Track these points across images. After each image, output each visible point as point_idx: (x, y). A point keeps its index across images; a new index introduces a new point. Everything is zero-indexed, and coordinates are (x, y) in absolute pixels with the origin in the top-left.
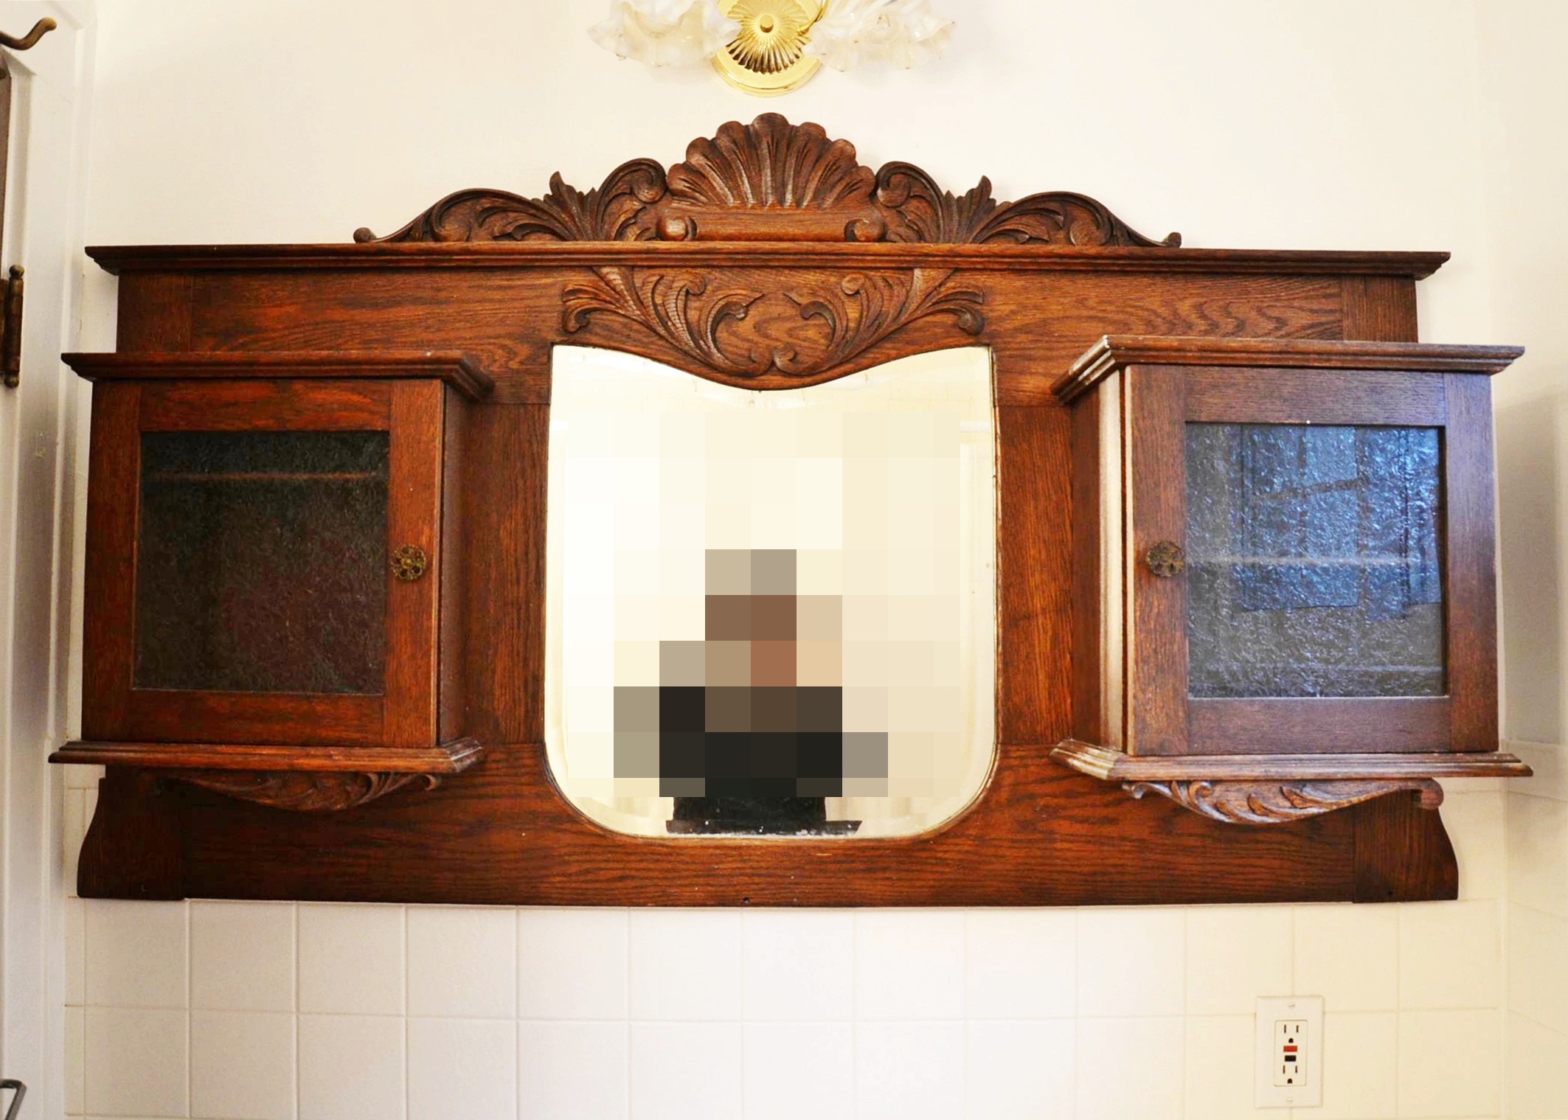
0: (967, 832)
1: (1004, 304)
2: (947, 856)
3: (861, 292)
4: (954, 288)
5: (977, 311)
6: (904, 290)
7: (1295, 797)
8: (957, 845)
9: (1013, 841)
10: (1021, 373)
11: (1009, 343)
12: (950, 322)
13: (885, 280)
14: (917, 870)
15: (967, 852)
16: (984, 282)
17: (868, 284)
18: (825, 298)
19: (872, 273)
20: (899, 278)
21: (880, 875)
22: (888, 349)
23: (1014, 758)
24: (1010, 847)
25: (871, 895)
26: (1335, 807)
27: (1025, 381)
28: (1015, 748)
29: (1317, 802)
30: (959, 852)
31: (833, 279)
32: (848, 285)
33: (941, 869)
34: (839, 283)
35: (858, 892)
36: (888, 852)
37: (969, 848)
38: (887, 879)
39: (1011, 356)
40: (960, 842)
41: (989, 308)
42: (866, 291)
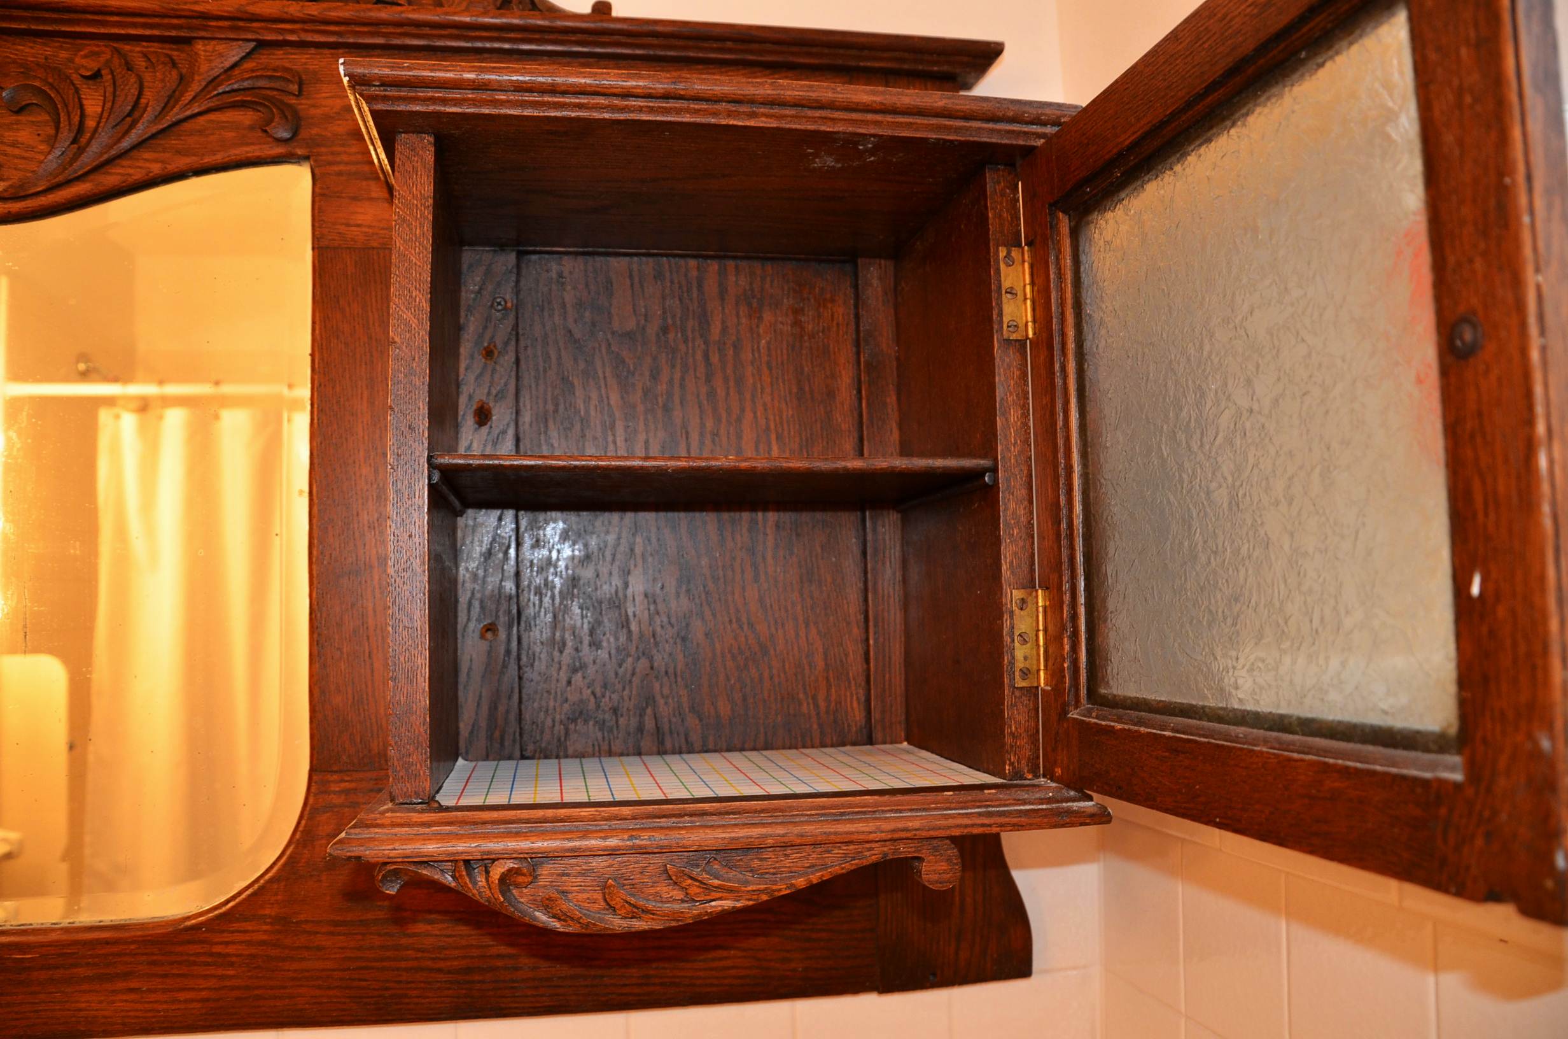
0: (261, 912)
1: (332, 97)
2: (230, 950)
3: (103, 72)
4: (253, 71)
5: (290, 106)
6: (174, 73)
7: (690, 881)
8: (246, 932)
9: (336, 924)
10: (355, 198)
11: (339, 154)
12: (247, 123)
13: (145, 55)
14: (179, 975)
15: (262, 943)
16: (305, 64)
17: (116, 61)
18: (45, 81)
19: (127, 48)
20: (170, 57)
21: (120, 985)
22: (146, 160)
23: (335, 793)
24: (332, 933)
25: (105, 1017)
26: (765, 898)
27: (360, 210)
28: (335, 777)
29: (730, 890)
30: (249, 943)
31: (63, 55)
32: (84, 62)
33: (220, 972)
34: (71, 61)
35: (82, 1014)
36: (133, 947)
37: (265, 937)
38: (132, 990)
39: (340, 174)
40: (250, 928)
41: (309, 102)
42: (112, 73)
